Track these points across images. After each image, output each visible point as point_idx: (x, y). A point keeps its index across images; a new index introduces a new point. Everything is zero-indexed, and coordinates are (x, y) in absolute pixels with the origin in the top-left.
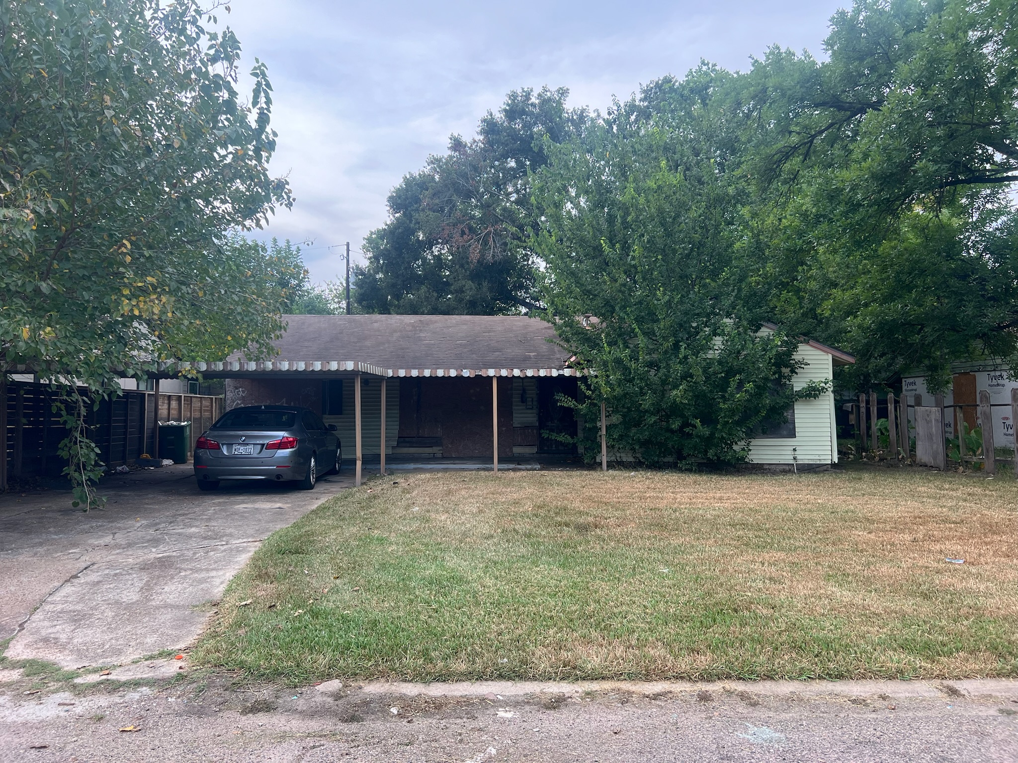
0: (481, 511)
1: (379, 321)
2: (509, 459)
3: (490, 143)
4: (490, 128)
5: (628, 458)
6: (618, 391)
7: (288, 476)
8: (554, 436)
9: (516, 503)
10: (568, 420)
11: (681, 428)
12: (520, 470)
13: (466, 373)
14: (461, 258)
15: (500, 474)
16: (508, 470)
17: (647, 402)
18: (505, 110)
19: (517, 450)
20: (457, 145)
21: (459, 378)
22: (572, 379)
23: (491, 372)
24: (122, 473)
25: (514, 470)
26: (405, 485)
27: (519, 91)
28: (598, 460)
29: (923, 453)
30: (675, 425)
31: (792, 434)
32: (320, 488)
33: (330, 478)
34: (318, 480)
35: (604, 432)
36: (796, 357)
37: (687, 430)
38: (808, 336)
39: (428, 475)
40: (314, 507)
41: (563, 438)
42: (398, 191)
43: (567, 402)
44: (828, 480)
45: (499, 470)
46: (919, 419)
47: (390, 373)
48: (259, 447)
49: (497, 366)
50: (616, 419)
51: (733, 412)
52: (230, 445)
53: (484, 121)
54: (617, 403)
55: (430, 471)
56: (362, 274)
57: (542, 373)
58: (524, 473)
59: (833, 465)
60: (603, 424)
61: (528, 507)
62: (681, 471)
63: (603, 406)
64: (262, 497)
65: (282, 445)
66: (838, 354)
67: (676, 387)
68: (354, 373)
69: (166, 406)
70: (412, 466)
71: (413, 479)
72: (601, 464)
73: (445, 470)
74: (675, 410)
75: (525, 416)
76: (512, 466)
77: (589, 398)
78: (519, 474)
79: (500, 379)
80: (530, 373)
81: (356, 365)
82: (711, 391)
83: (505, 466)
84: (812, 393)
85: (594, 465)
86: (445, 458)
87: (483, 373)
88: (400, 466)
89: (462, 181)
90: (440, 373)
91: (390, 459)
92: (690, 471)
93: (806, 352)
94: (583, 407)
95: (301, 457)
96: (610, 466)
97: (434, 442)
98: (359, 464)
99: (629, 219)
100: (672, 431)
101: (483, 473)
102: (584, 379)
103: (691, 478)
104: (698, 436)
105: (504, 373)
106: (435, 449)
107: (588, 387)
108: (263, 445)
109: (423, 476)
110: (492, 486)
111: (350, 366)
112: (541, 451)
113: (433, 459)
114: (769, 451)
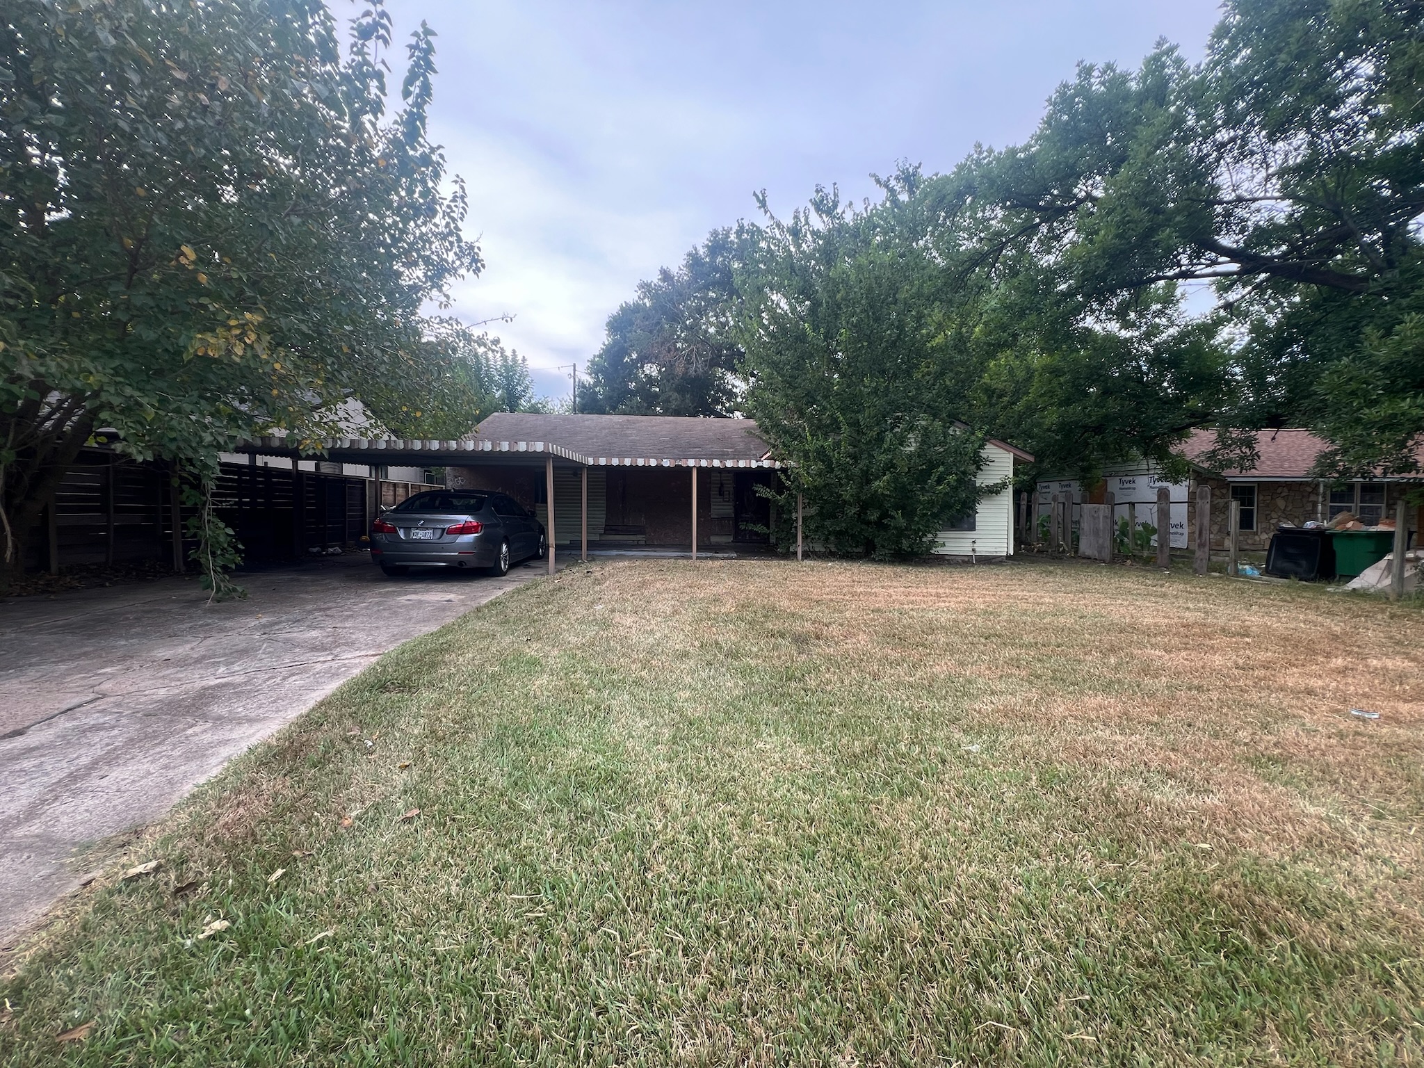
0: (675, 612)
2: (709, 548)
5: (819, 548)
6: (819, 482)
7: (473, 563)
8: (751, 527)
9: (716, 600)
10: (762, 510)
11: (881, 518)
12: (717, 558)
13: (666, 463)
15: (698, 563)
16: (706, 558)
17: (848, 493)
18: (707, 246)
19: (714, 539)
21: (659, 468)
22: (771, 471)
23: (691, 463)
25: (711, 558)
26: (598, 575)
28: (791, 549)
29: (1085, 547)
30: (874, 516)
31: (972, 528)
32: (513, 575)
33: (532, 563)
34: (512, 566)
35: (800, 522)
36: (983, 454)
37: (885, 521)
38: (990, 437)
39: (626, 563)
41: (759, 528)
43: (763, 492)
44: (1004, 572)
45: (698, 558)
46: (1085, 516)
47: (591, 462)
48: (439, 532)
49: (697, 457)
50: (813, 511)
51: (931, 503)
52: (407, 530)
54: (813, 494)
55: (630, 558)
57: (742, 464)
58: (722, 562)
59: (1008, 557)
60: (799, 515)
61: (729, 606)
62: (873, 561)
63: (800, 498)
65: (464, 530)
66: (1019, 453)
67: (877, 478)
68: (545, 456)
70: (614, 553)
71: (609, 568)
72: (795, 553)
73: (645, 558)
74: (875, 501)
75: (720, 508)
76: (709, 554)
77: (788, 488)
78: (717, 563)
79: (700, 469)
80: (729, 464)
81: (546, 446)
82: (910, 484)
83: (703, 555)
84: (995, 490)
85: (789, 555)
86: (649, 545)
87: (683, 463)
88: (603, 553)
89: (669, 305)
90: (640, 462)
91: (592, 545)
92: (882, 561)
93: (991, 451)
94: (781, 499)
95: (488, 544)
96: (806, 555)
97: (640, 530)
98: (552, 551)
100: (868, 523)
101: (681, 562)
102: (784, 470)
103: (888, 570)
104: (895, 528)
105: (704, 463)
106: (639, 537)
107: (788, 478)
108: (443, 530)
109: (621, 564)
110: (691, 577)
111: (539, 447)
112: (736, 540)
113: (636, 546)
114: (955, 543)
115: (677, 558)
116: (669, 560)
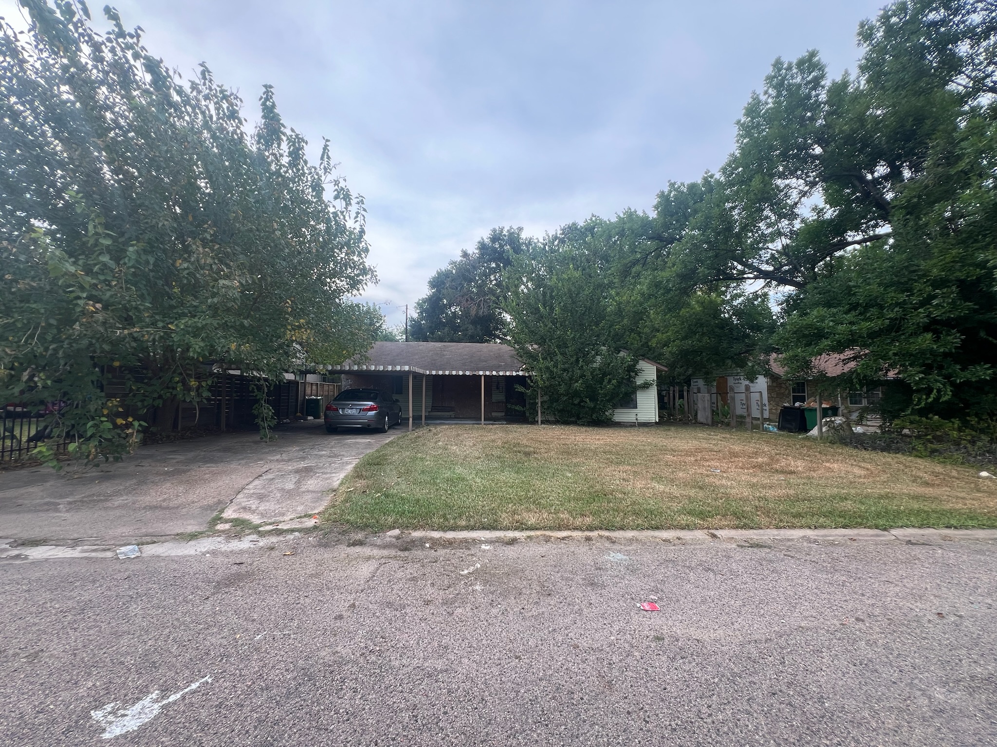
0: (474, 445)
1: (423, 345)
2: (490, 419)
3: (482, 255)
4: (482, 247)
5: (552, 419)
6: (547, 383)
7: (373, 425)
8: (513, 407)
9: (493, 441)
10: (521, 399)
11: (579, 403)
12: (495, 424)
13: (468, 373)
14: (466, 313)
15: (484, 426)
16: (489, 424)
17: (562, 389)
18: (490, 238)
19: (494, 414)
20: (465, 255)
21: (464, 376)
22: (524, 377)
23: (481, 373)
24: (286, 423)
25: (492, 424)
26: (435, 431)
27: (497, 228)
28: (536, 420)
29: (701, 417)
30: (576, 401)
31: (635, 407)
32: (390, 432)
33: (396, 427)
34: (389, 428)
35: (540, 405)
36: (638, 367)
37: (582, 404)
38: (644, 357)
39: (447, 426)
40: (387, 442)
41: (518, 408)
42: (433, 278)
43: (520, 389)
44: (653, 430)
45: (484, 424)
46: (699, 400)
47: (428, 372)
48: (359, 410)
49: (484, 370)
50: (546, 398)
51: (605, 395)
52: (343, 409)
53: (479, 242)
54: (547, 390)
55: (448, 424)
56: (414, 321)
57: (508, 374)
58: (498, 426)
59: (656, 423)
60: (539, 401)
61: (499, 443)
63: (539, 392)
64: (360, 436)
65: (371, 409)
66: (659, 366)
67: (577, 381)
68: (409, 372)
69: (310, 389)
70: (438, 422)
71: (439, 428)
72: (538, 421)
73: (456, 424)
74: (576, 394)
75: (498, 396)
76: (491, 422)
77: (532, 387)
78: (495, 426)
79: (485, 376)
80: (501, 373)
81: (410, 368)
82: (595, 384)
83: (488, 422)
84: (646, 386)
85: (534, 422)
86: (456, 418)
87: (477, 373)
88: (432, 422)
89: (467, 274)
90: (454, 373)
91: (427, 418)
93: (643, 365)
94: (529, 392)
95: (380, 416)
96: (543, 423)
97: (451, 409)
98: (411, 420)
99: (553, 294)
100: (575, 405)
101: (476, 426)
102: (530, 377)
103: (584, 429)
104: (588, 407)
105: (488, 373)
106: (451, 413)
107: (532, 381)
108: (361, 409)
109: (444, 427)
110: (481, 432)
111: (407, 368)
112: (506, 414)
113: (450, 418)
114: (624, 415)
115: (474, 424)
116: (469, 424)
